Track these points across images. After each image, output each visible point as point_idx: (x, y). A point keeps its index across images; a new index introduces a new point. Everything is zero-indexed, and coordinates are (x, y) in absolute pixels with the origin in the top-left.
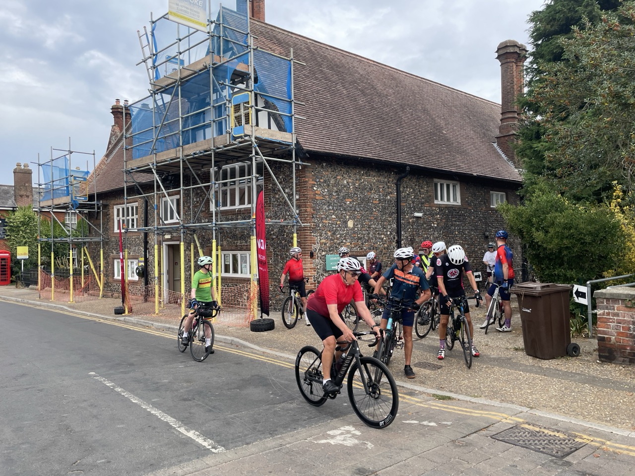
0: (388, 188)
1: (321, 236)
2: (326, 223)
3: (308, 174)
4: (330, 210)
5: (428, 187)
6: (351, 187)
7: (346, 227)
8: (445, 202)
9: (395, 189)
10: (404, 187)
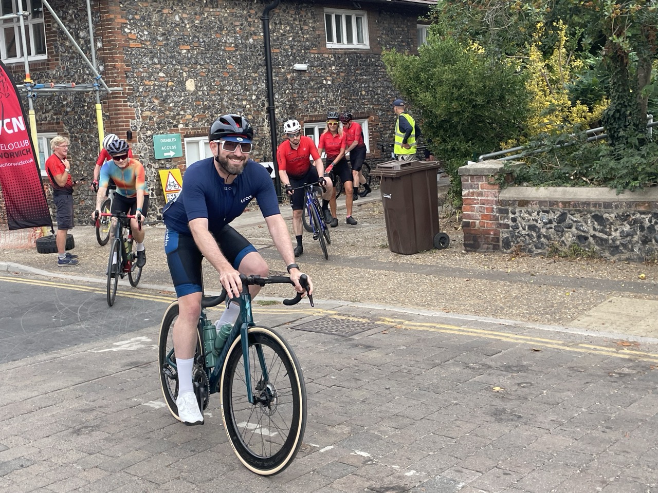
0: (250, 25)
1: (142, 105)
2: (150, 85)
3: (113, 7)
4: (154, 64)
5: (315, 22)
6: (188, 26)
7: (184, 90)
8: (345, 45)
9: (261, 26)
10: (276, 24)
